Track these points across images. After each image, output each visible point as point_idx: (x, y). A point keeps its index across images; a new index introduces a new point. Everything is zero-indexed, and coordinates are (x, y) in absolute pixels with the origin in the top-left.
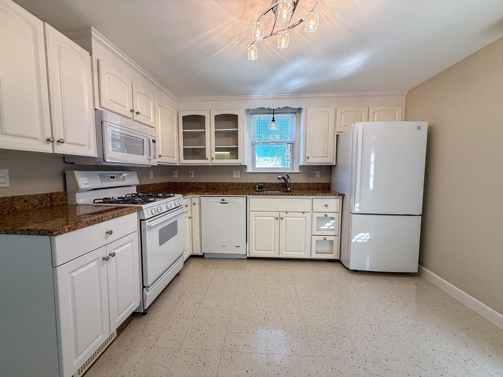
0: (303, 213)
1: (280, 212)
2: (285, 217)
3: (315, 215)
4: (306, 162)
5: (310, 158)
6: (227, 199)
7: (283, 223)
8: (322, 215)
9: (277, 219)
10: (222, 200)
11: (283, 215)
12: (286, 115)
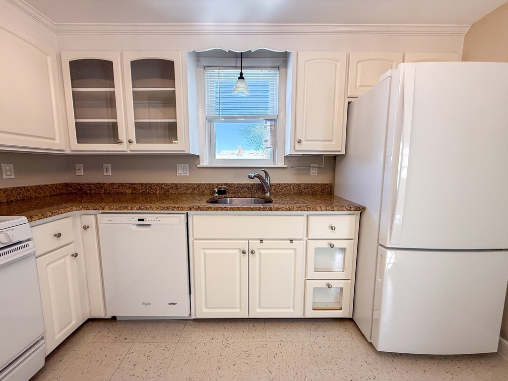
0: (291, 241)
1: (249, 240)
2: (259, 249)
3: (313, 245)
4: (297, 149)
5: (303, 142)
6: (148, 218)
7: (255, 259)
8: (325, 244)
9: (244, 253)
10: (139, 220)
11: (254, 245)
12: (264, 71)
